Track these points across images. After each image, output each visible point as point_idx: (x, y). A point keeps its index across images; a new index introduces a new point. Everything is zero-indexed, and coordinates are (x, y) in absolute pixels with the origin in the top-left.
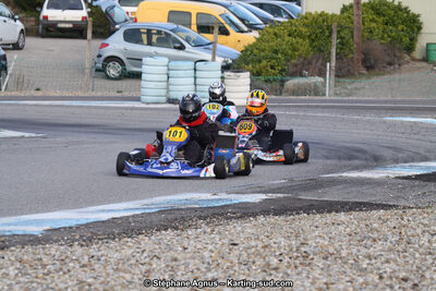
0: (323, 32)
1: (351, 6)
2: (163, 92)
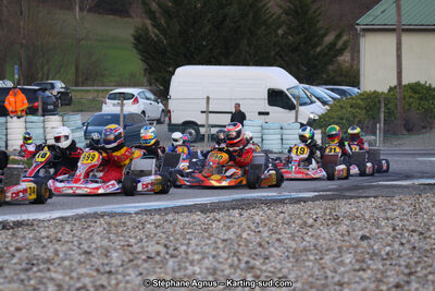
0: (375, 105)
1: (395, 87)
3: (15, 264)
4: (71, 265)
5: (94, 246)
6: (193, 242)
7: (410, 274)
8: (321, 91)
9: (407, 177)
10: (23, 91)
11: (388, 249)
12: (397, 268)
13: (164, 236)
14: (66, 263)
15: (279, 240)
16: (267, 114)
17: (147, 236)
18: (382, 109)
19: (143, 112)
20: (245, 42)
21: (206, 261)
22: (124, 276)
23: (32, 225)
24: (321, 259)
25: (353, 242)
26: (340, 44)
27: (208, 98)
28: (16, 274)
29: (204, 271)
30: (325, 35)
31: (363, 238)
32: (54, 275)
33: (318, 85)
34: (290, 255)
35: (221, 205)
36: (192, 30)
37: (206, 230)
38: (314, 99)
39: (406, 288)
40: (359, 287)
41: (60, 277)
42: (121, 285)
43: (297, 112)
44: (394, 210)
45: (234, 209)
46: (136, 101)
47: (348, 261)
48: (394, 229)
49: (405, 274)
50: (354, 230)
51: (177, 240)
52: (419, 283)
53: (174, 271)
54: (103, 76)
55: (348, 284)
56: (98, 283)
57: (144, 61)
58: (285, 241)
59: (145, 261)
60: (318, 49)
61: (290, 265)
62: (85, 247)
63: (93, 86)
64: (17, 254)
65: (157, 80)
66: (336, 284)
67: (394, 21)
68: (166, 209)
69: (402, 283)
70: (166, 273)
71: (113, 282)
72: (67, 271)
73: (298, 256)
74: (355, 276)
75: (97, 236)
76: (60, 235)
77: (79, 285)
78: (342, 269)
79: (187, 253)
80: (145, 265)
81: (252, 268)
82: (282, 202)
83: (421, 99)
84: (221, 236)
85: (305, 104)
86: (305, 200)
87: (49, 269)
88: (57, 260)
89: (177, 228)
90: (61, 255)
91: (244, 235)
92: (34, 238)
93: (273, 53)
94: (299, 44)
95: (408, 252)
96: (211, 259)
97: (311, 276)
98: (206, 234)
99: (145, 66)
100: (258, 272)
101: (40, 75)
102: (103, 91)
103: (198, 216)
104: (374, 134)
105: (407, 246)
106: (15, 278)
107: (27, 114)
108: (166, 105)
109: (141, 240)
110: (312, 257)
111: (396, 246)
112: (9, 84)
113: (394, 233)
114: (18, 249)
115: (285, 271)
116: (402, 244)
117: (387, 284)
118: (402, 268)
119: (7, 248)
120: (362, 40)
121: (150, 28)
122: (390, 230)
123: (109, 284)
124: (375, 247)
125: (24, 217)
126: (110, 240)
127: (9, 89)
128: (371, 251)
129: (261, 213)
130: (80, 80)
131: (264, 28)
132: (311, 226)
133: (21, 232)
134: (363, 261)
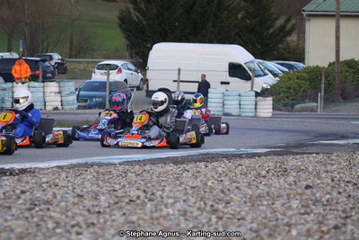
0: (317, 77)
1: (334, 63)
2: (221, 109)
3: (21, 204)
4: (67, 206)
5: (85, 190)
6: (167, 189)
7: (347, 217)
8: (272, 65)
9: (343, 137)
10: (27, 61)
11: (328, 196)
12: (336, 213)
13: (142, 183)
14: (63, 204)
15: (237, 188)
16: (228, 83)
17: (129, 183)
18: (323, 81)
19: (126, 80)
20: (211, 24)
21: (178, 204)
22: (111, 216)
23: (34, 172)
24: (273, 204)
25: (299, 190)
26: (289, 26)
27: (179, 70)
28: (22, 213)
29: (176, 212)
30: (276, 19)
31: (308, 187)
32: (53, 214)
33: (270, 60)
34: (247, 200)
35: (190, 158)
36: (166, 14)
37: (177, 179)
38: (267, 71)
39: (343, 229)
40: (304, 228)
41: (58, 216)
42: (108, 223)
43: (252, 83)
44: (333, 165)
45: (200, 161)
46: (120, 71)
47: (295, 206)
48: (333, 180)
49: (342, 218)
50: (300, 181)
51: (153, 186)
52: (353, 225)
53: (151, 212)
54: (93, 50)
55: (295, 225)
56: (90, 221)
57: (127, 38)
58: (243, 188)
59: (127, 203)
60: (271, 31)
61: (247, 209)
62: (78, 191)
63: (84, 58)
64: (23, 196)
65: (137, 54)
66: (285, 225)
67: (334, 8)
68: (144, 160)
69: (340, 225)
70: (145, 214)
71: (102, 220)
72: (64, 211)
73: (254, 202)
74: (301, 219)
75: (88, 182)
76: (57, 181)
77: (73, 222)
78: (290, 213)
79: (162, 198)
80: (128, 207)
81: (217, 210)
82: (240, 156)
83: (355, 73)
84: (190, 184)
85: (259, 76)
86: (259, 155)
87: (48, 209)
88: (55, 202)
89: (154, 177)
90: (59, 197)
91: (209, 184)
92: (36, 183)
93: (233, 33)
94: (255, 26)
95: (345, 199)
96: (182, 202)
97: (265, 218)
98: (178, 182)
99: (128, 43)
100: (221, 214)
101: (40, 49)
102: (93, 62)
103: (170, 167)
104: (316, 101)
105: (344, 194)
106: (21, 216)
107: (30, 80)
108: (144, 75)
109: (124, 186)
110: (265, 203)
111: (335, 194)
112: (16, 56)
113: (332, 184)
114: (23, 192)
115: (243, 214)
116: (340, 193)
117: (327, 225)
118: (340, 213)
119: (14, 191)
120: (307, 24)
121: (132, 11)
122: (329, 181)
123: (98, 221)
124: (318, 195)
125: (27, 165)
126: (98, 186)
127: (16, 60)
128: (314, 198)
129: (223, 166)
130: (74, 53)
131: (226, 12)
132: (264, 177)
133: (25, 178)
134: (308, 206)
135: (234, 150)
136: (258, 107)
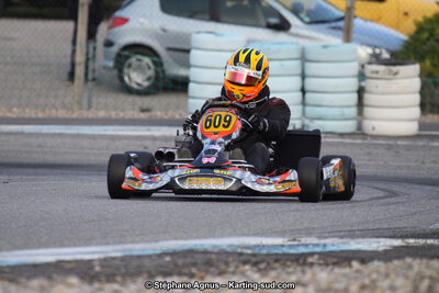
45: (167, 274)
82: (301, 260)
86: (365, 258)
135: (279, 241)
136: (368, 98)
